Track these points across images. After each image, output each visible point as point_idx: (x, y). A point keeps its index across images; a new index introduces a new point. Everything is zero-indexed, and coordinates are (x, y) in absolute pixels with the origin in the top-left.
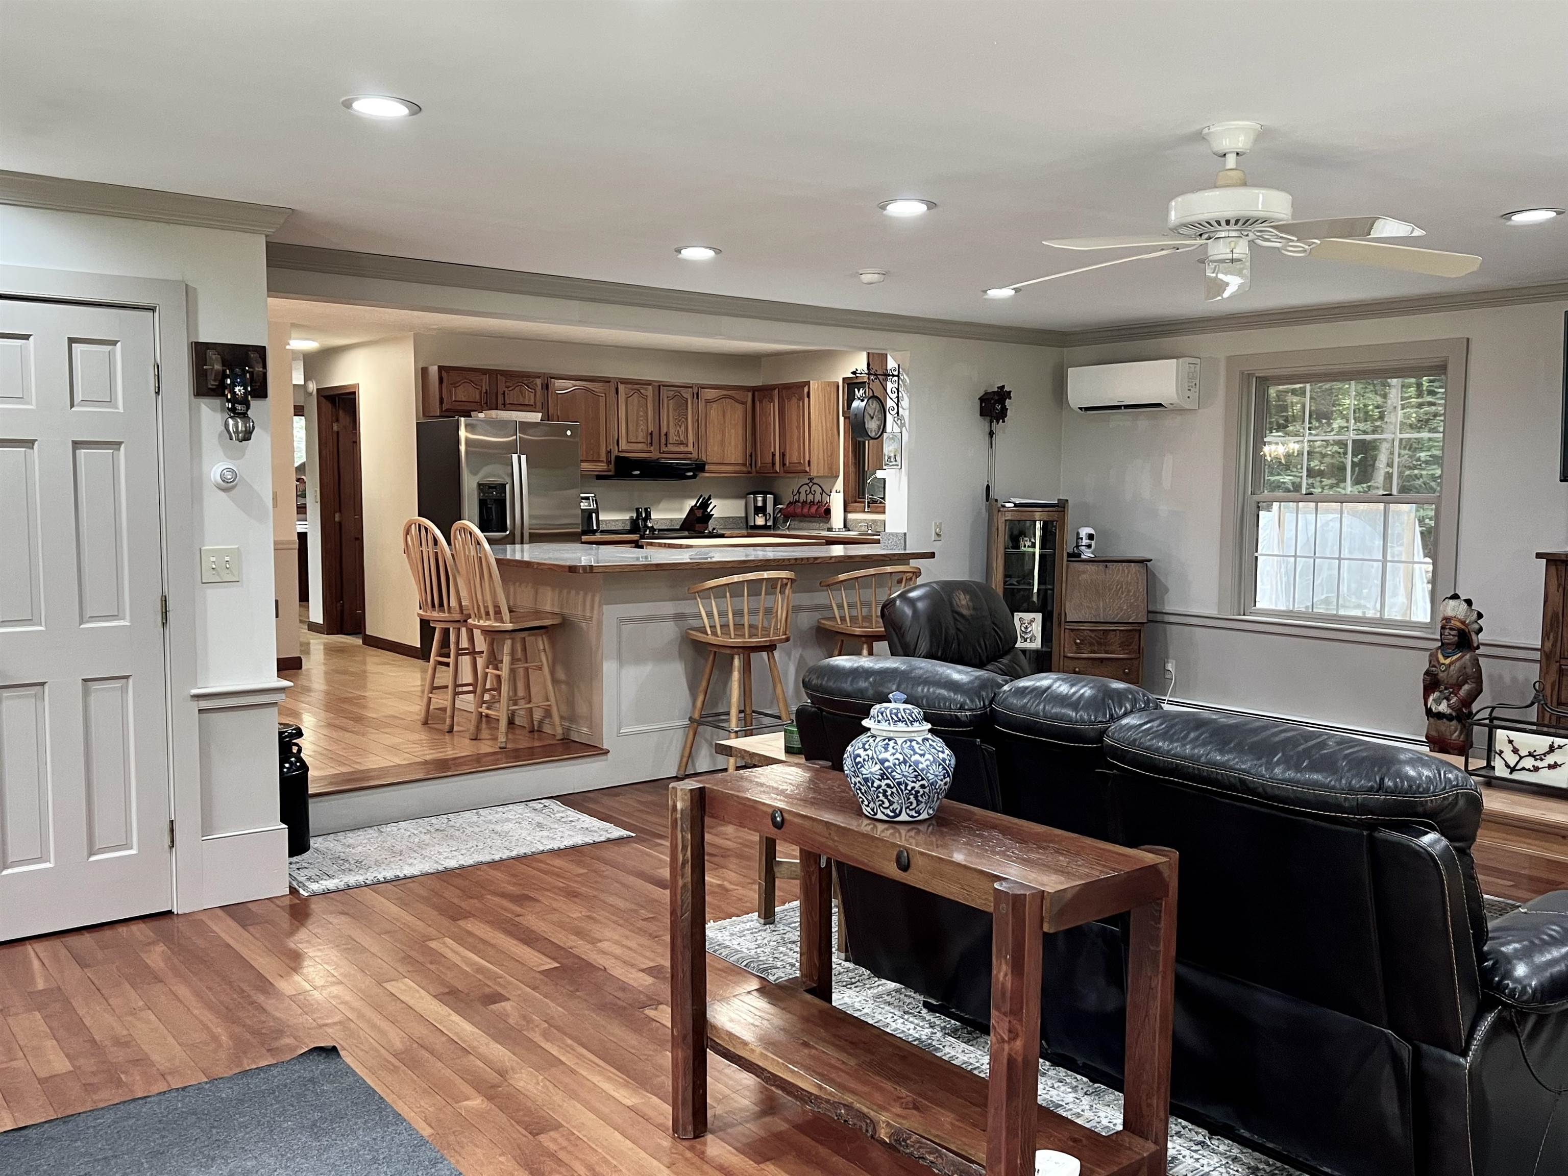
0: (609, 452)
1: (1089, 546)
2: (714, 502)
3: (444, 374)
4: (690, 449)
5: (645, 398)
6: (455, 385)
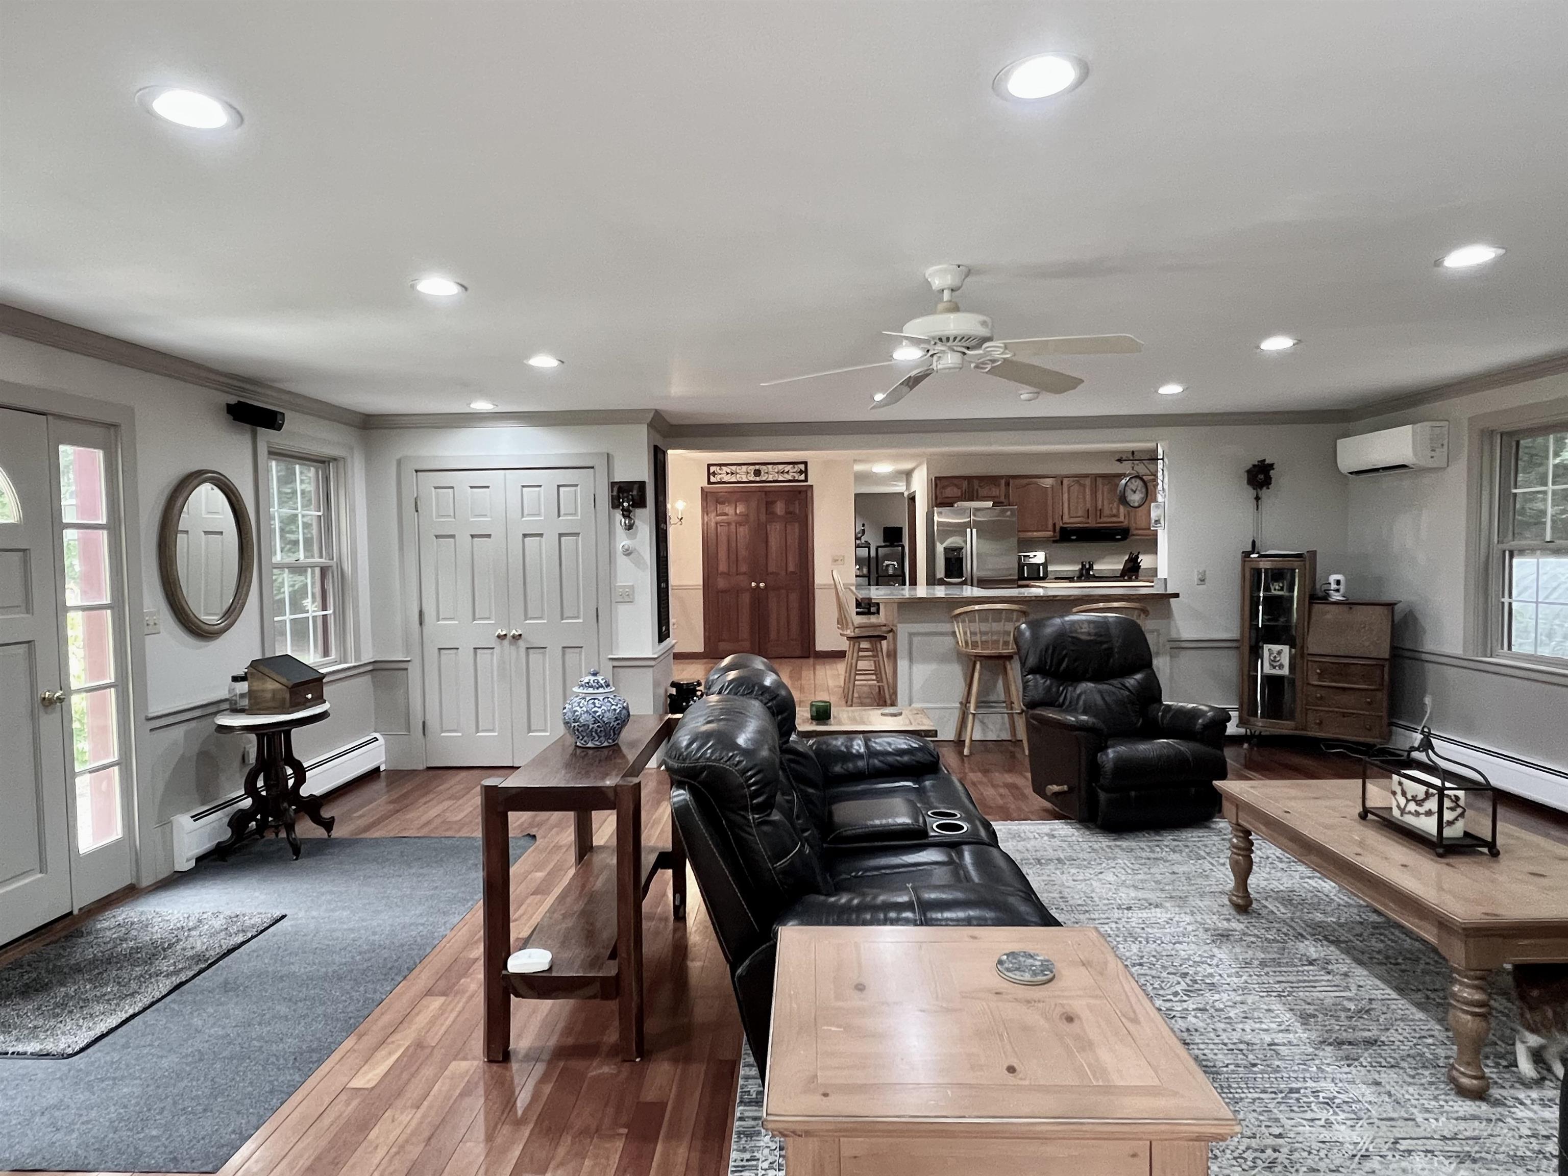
0: (1054, 525)
1: (1338, 591)
2: (1141, 557)
3: (938, 481)
4: (1122, 518)
5: (1084, 486)
6: (944, 487)
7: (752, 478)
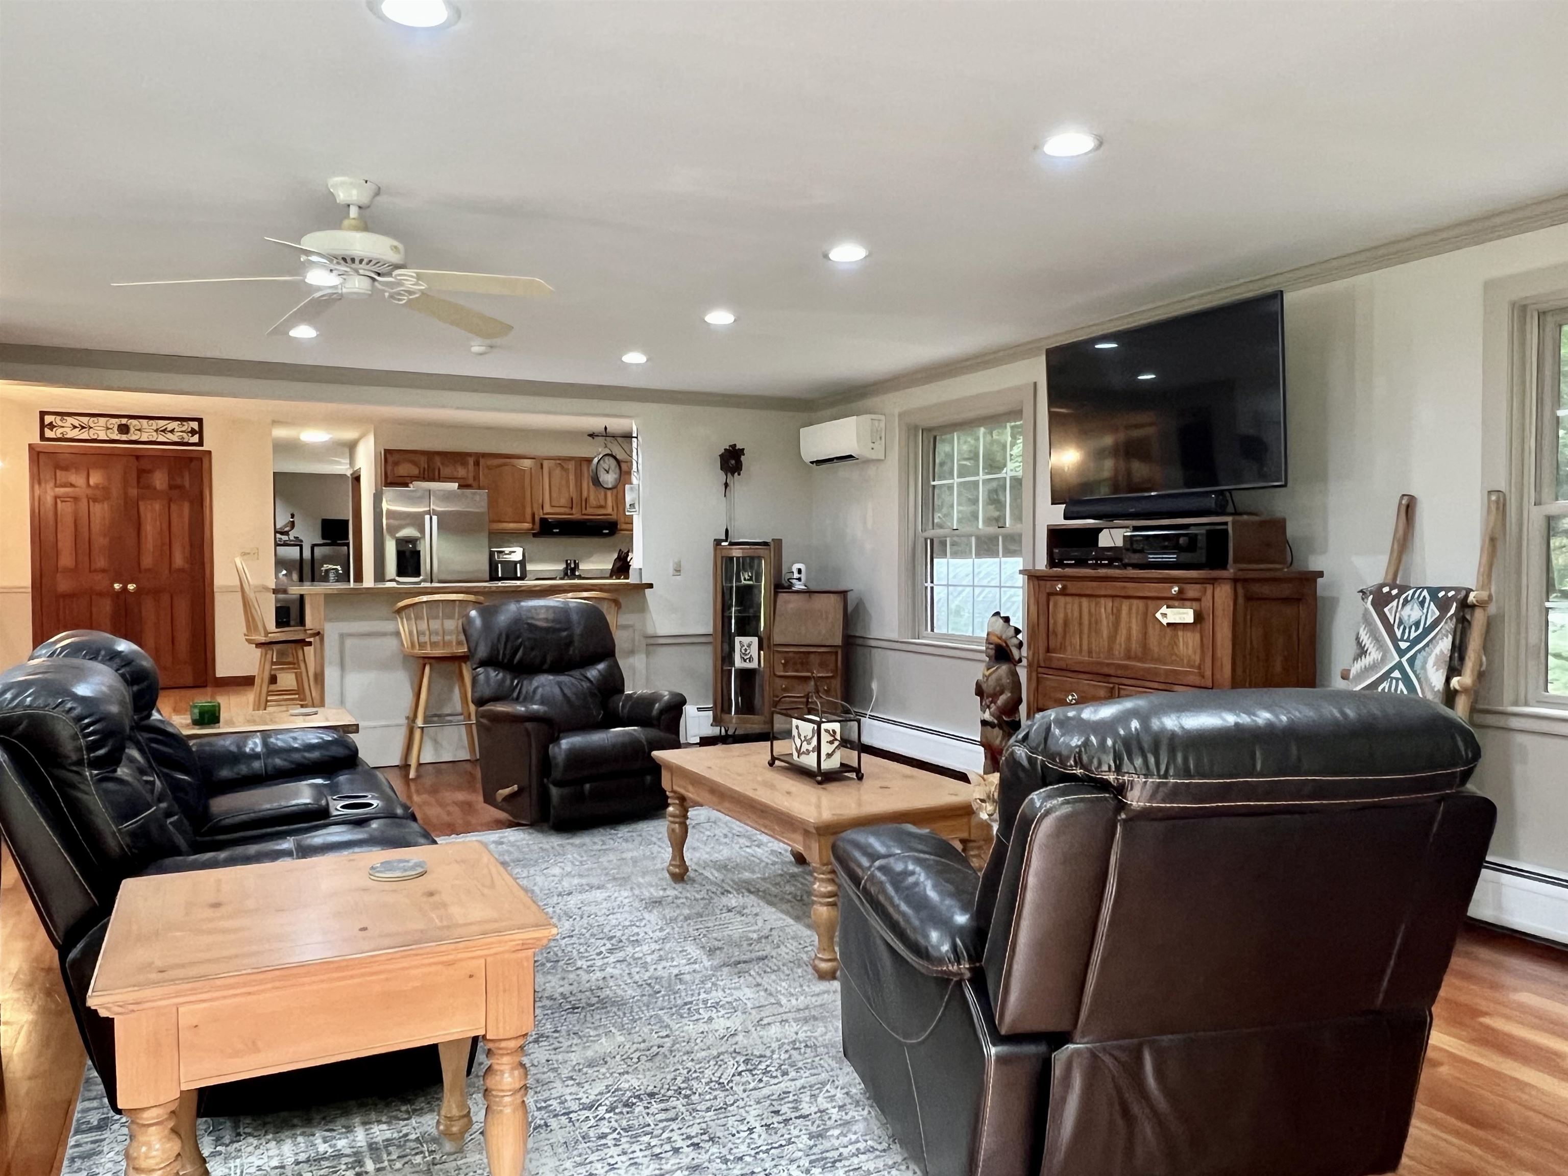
0: (533, 515)
1: (799, 579)
3: (388, 456)
4: (609, 511)
5: (567, 471)
6: (396, 464)
7: (116, 436)
